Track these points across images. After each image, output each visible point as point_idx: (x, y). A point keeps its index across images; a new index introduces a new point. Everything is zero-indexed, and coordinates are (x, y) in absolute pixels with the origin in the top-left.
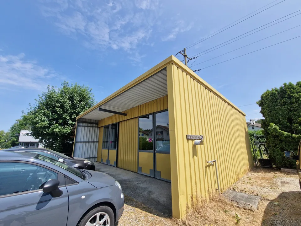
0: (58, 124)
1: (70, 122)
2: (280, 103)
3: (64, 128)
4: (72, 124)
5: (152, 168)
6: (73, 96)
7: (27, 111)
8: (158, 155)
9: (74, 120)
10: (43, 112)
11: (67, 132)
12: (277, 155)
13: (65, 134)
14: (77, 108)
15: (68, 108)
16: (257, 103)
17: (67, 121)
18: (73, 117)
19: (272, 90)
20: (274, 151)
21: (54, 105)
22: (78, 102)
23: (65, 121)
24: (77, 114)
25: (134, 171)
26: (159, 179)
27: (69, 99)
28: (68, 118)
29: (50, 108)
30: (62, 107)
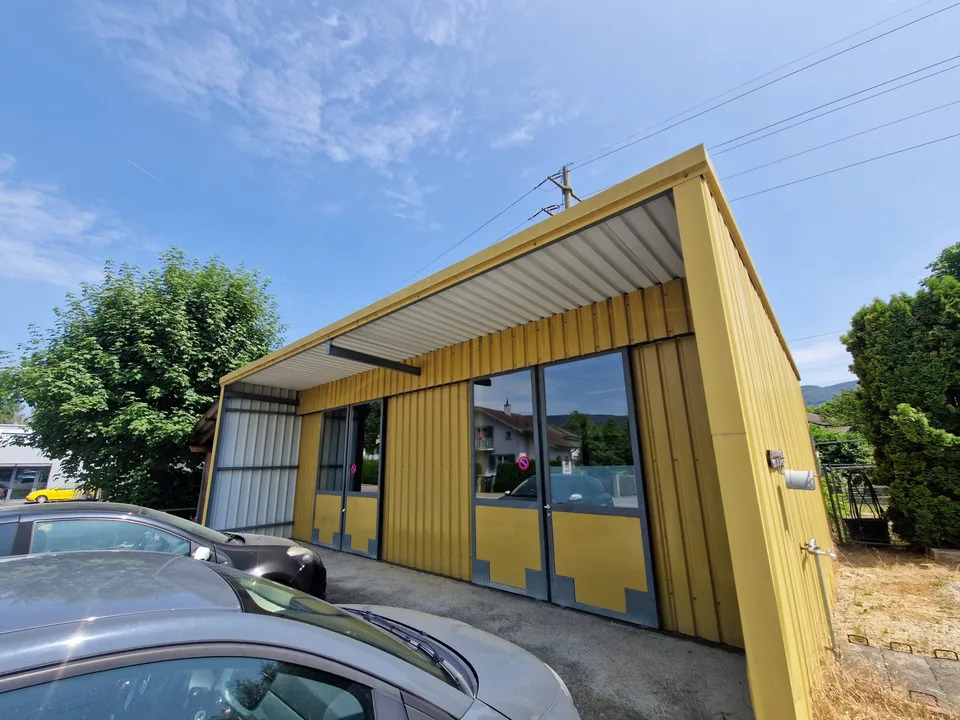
0: (145, 405)
1: (191, 396)
2: (920, 341)
3: (167, 417)
4: (197, 402)
5: (537, 565)
6: (202, 303)
7: (20, 353)
8: (559, 519)
9: (204, 388)
10: (89, 357)
11: (181, 433)
12: (919, 506)
13: (169, 438)
14: (219, 345)
15: (184, 345)
16: (844, 342)
17: (178, 393)
18: (202, 376)
19: (892, 301)
20: (907, 496)
21: (131, 333)
22: (223, 325)
23: (172, 393)
24: (220, 368)
25: (457, 575)
26: (566, 608)
27: (189, 312)
28: (185, 380)
29: (114, 343)
30: (162, 339)
